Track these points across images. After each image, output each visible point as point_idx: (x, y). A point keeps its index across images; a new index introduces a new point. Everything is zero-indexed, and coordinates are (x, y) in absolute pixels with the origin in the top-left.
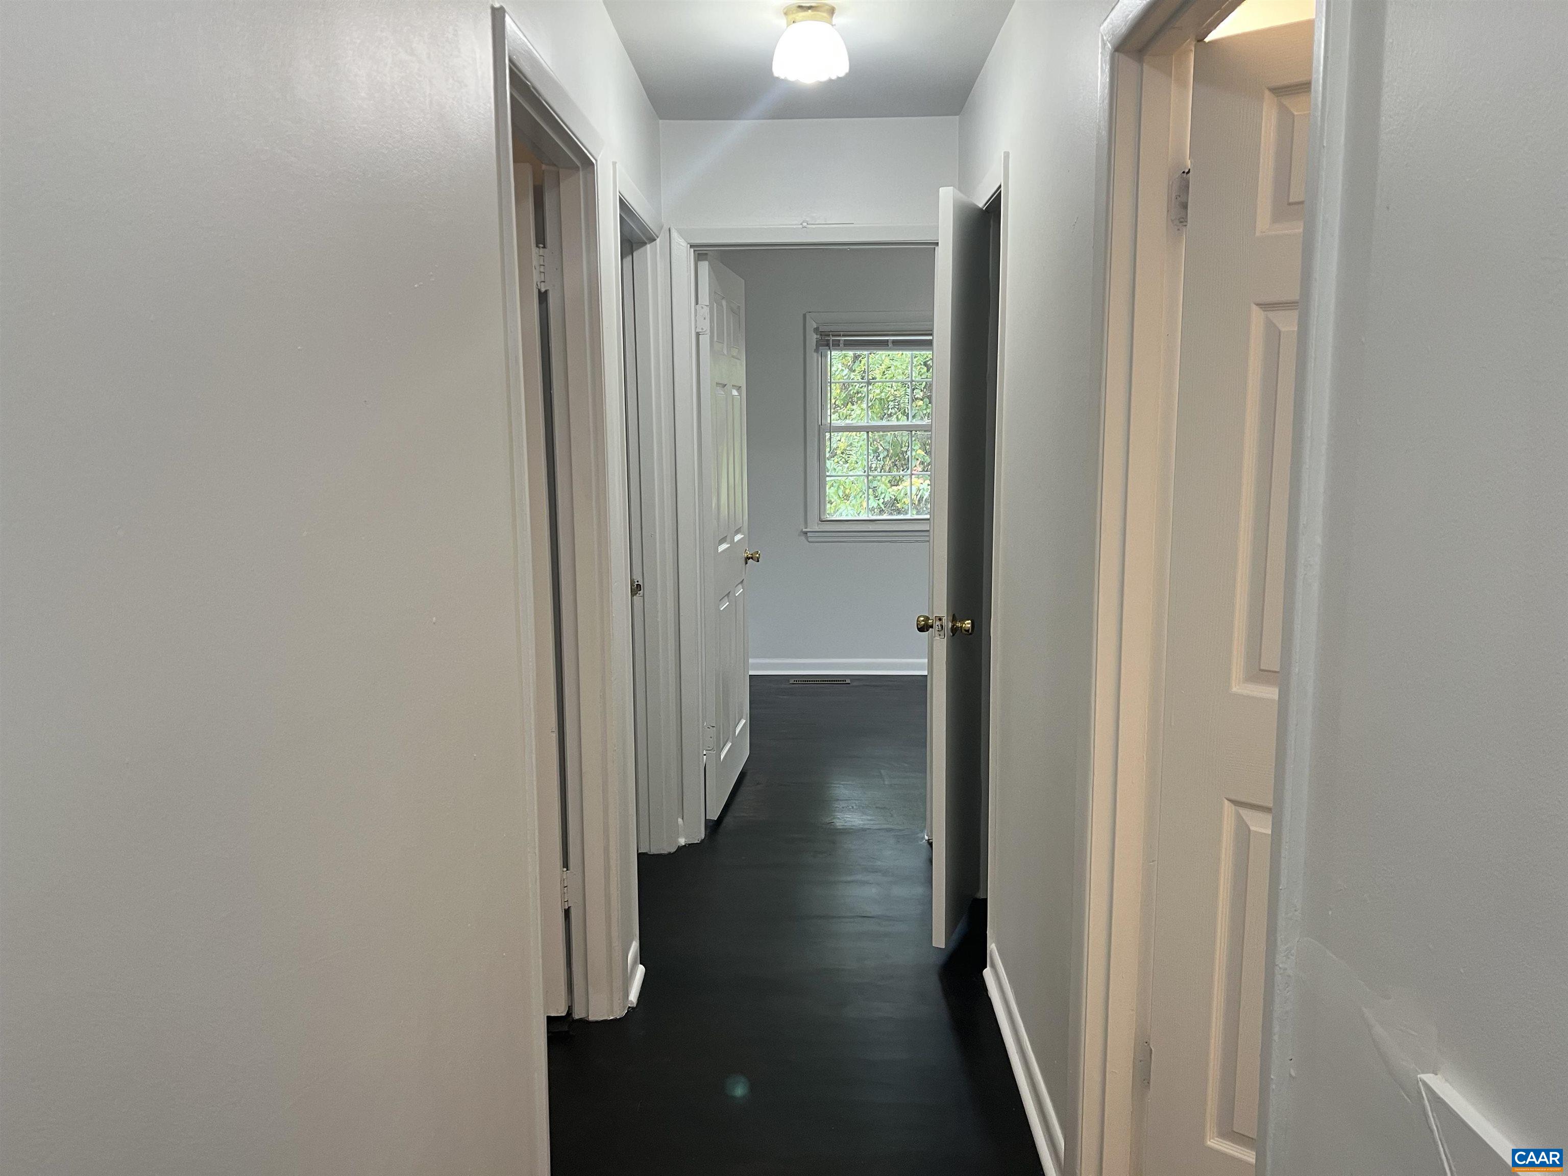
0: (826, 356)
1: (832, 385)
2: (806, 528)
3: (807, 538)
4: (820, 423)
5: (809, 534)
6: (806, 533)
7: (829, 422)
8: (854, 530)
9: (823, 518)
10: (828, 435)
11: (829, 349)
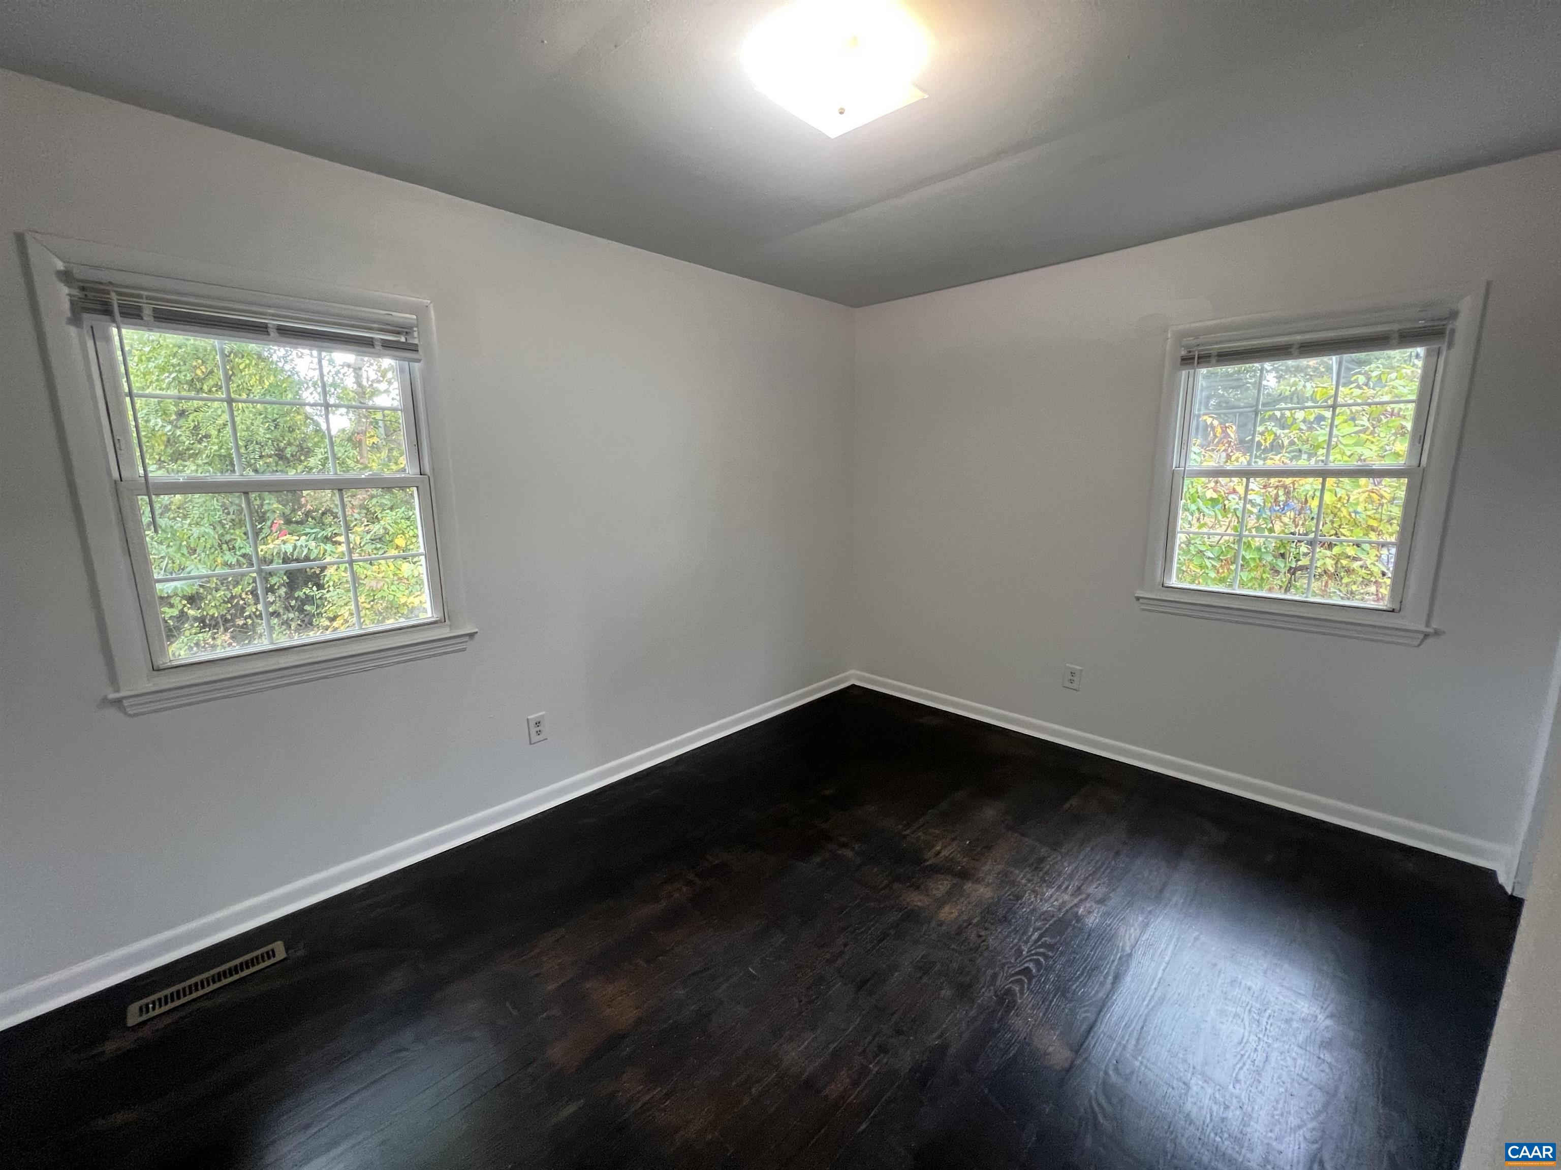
0: (108, 339)
1: (139, 402)
2: (118, 691)
3: (123, 710)
4: (116, 475)
5: (126, 703)
6: (118, 702)
7: (141, 472)
8: (235, 674)
9: (160, 662)
10: (143, 500)
11: (114, 321)
